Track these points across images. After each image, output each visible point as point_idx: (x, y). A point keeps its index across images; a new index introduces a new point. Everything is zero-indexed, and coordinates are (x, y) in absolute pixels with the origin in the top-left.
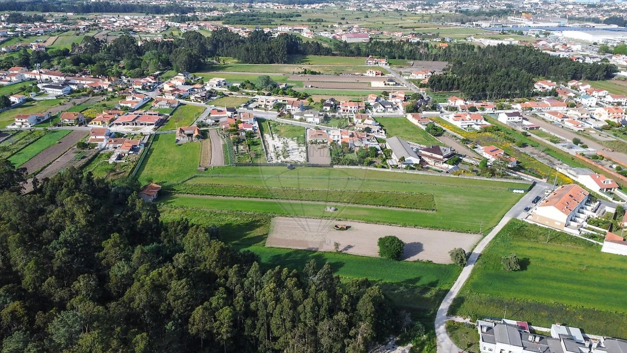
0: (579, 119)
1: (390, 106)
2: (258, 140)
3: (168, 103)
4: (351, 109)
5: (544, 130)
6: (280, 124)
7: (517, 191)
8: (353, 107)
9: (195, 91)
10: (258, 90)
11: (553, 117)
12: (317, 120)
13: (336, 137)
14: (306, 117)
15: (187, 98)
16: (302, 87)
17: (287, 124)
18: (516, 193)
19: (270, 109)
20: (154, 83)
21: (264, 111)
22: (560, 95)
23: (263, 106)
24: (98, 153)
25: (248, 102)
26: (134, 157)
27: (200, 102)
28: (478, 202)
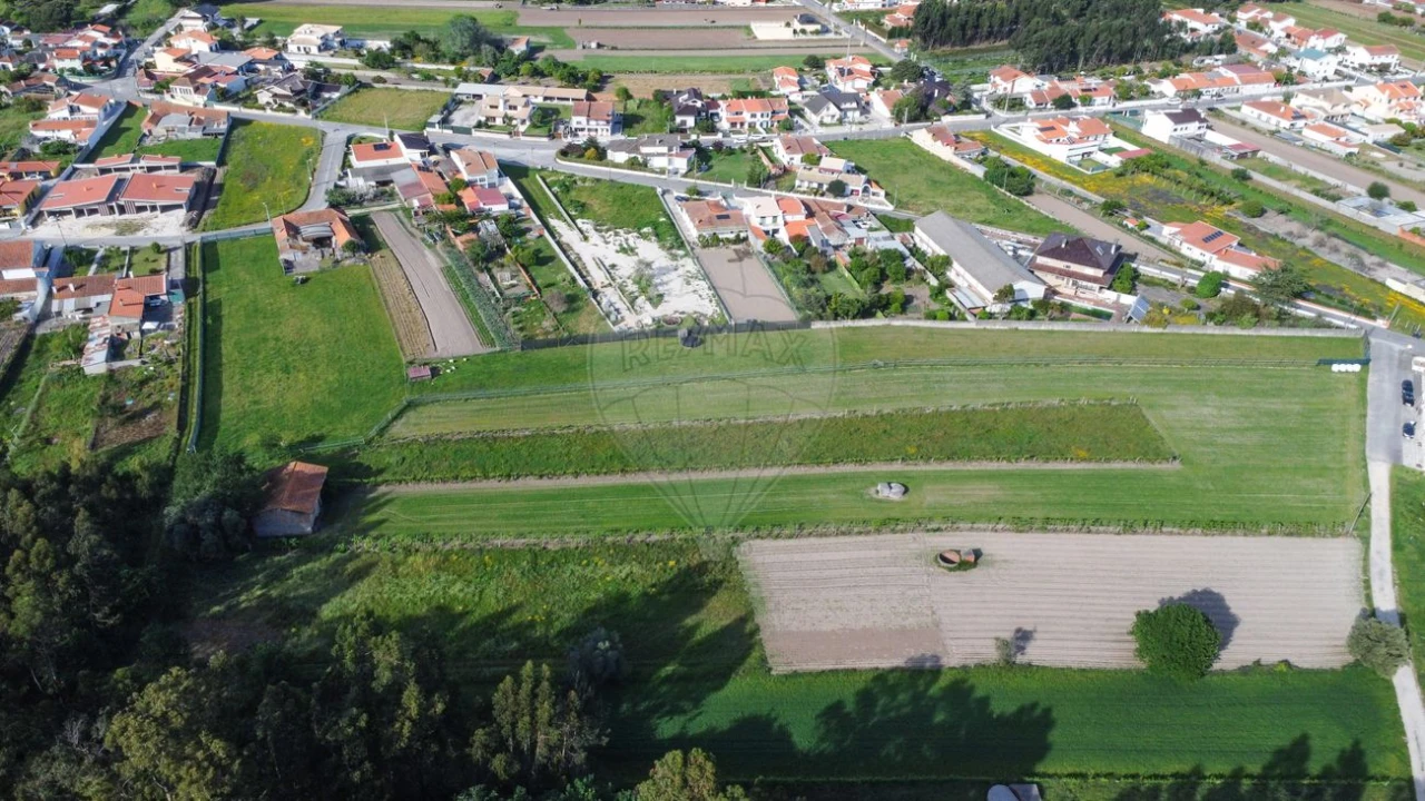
0: (1327, 119)
1: (854, 105)
2: (541, 245)
3: (195, 120)
4: (753, 120)
5: (1273, 158)
6: (579, 183)
7: (1343, 367)
8: (759, 115)
9: (258, 71)
10: (453, 62)
11: (1265, 116)
12: (681, 164)
13: (769, 220)
14: (648, 155)
15: (247, 99)
16: (574, 48)
17: (598, 180)
18: (1340, 372)
19: (522, 128)
20: (115, 46)
21: (506, 137)
22: (1242, 50)
23: (499, 122)
24: (30, 337)
25: (446, 107)
26: (166, 339)
27: (294, 111)
28: (1268, 414)
